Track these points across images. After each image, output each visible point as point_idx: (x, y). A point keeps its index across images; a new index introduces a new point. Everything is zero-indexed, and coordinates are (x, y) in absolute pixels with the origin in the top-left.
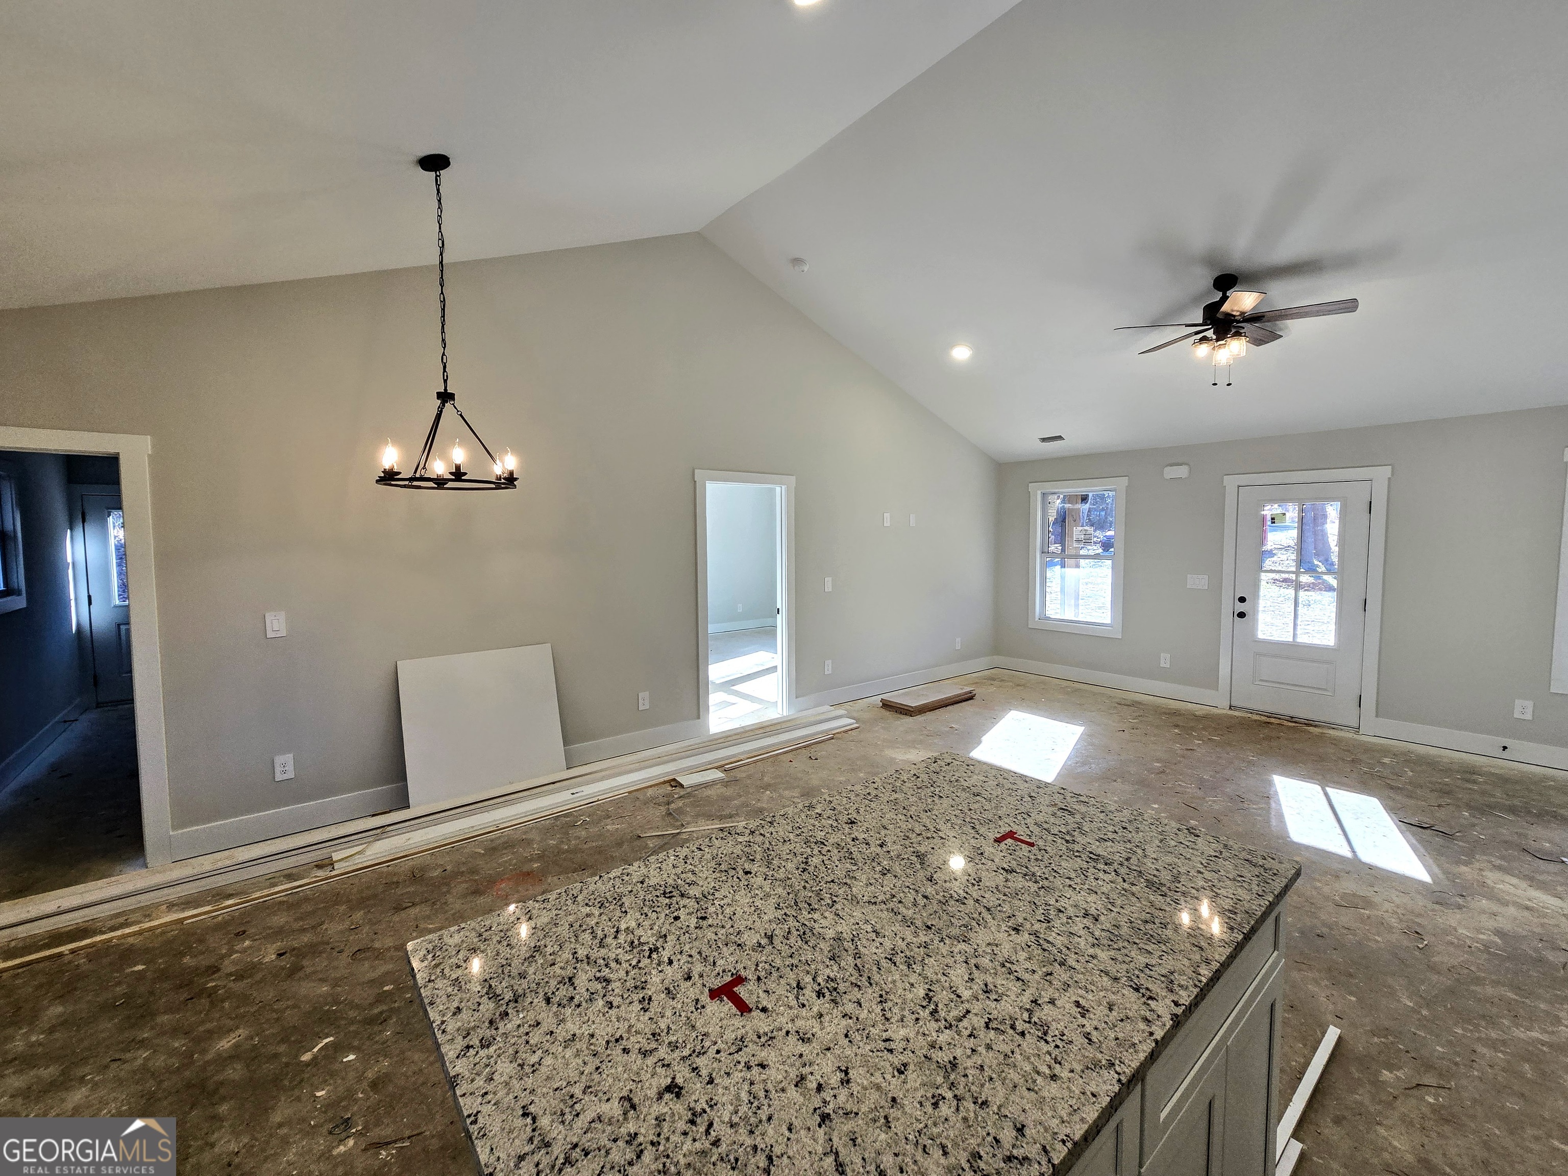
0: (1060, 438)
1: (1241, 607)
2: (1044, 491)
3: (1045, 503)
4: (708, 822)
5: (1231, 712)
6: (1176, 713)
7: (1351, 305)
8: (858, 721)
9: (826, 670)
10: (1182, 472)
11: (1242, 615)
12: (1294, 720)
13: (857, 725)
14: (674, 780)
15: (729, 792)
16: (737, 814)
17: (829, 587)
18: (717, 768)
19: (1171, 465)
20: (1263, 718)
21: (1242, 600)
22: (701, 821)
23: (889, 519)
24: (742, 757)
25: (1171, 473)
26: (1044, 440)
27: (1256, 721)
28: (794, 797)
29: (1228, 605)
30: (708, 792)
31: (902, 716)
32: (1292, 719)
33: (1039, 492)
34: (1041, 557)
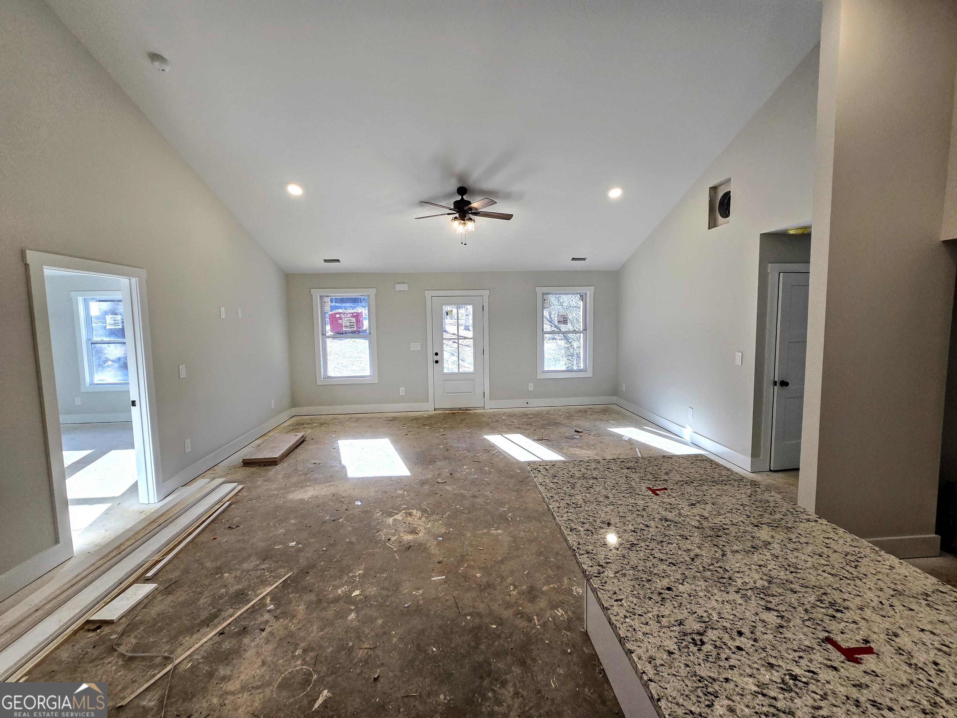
0: (338, 261)
1: (436, 358)
2: (321, 295)
3: (322, 303)
4: (195, 636)
5: (436, 412)
6: (416, 419)
7: (508, 217)
8: (240, 482)
9: (186, 448)
10: (404, 287)
11: (437, 362)
12: (461, 409)
13: (240, 487)
14: (88, 622)
15: (181, 596)
16: (220, 610)
17: (183, 375)
18: (136, 581)
19: (399, 283)
20: (450, 412)
21: (436, 354)
22: (186, 640)
23: (224, 312)
24: (156, 558)
25: (399, 287)
26: (325, 261)
27: (449, 413)
28: (258, 565)
29: (431, 358)
30: (154, 610)
31: (269, 468)
32: (460, 409)
33: (318, 295)
34: (322, 338)
